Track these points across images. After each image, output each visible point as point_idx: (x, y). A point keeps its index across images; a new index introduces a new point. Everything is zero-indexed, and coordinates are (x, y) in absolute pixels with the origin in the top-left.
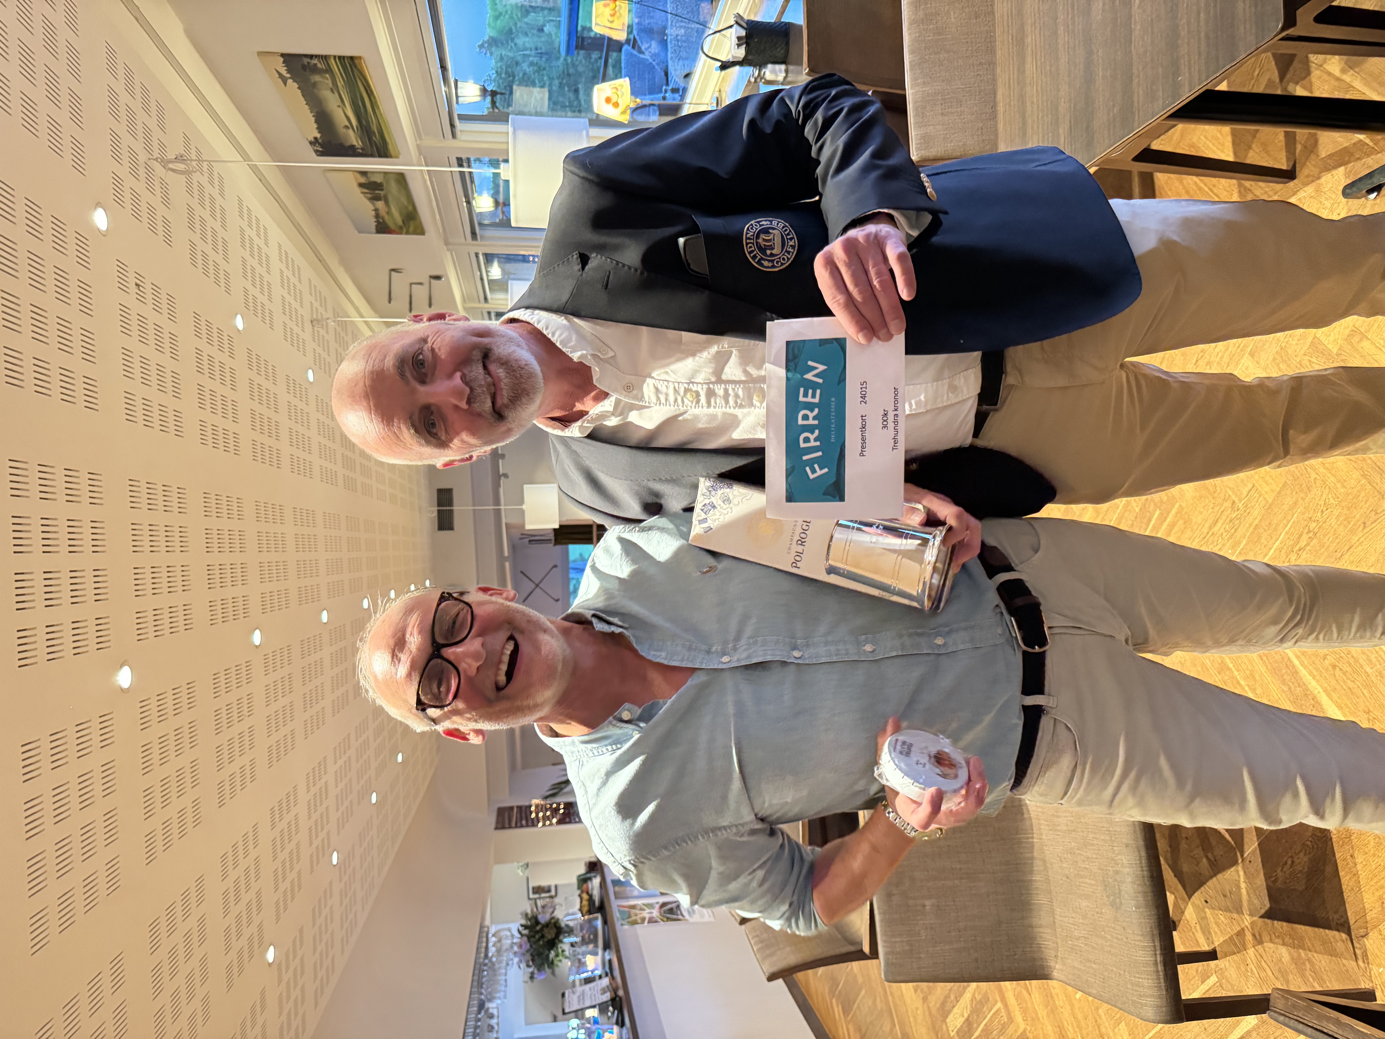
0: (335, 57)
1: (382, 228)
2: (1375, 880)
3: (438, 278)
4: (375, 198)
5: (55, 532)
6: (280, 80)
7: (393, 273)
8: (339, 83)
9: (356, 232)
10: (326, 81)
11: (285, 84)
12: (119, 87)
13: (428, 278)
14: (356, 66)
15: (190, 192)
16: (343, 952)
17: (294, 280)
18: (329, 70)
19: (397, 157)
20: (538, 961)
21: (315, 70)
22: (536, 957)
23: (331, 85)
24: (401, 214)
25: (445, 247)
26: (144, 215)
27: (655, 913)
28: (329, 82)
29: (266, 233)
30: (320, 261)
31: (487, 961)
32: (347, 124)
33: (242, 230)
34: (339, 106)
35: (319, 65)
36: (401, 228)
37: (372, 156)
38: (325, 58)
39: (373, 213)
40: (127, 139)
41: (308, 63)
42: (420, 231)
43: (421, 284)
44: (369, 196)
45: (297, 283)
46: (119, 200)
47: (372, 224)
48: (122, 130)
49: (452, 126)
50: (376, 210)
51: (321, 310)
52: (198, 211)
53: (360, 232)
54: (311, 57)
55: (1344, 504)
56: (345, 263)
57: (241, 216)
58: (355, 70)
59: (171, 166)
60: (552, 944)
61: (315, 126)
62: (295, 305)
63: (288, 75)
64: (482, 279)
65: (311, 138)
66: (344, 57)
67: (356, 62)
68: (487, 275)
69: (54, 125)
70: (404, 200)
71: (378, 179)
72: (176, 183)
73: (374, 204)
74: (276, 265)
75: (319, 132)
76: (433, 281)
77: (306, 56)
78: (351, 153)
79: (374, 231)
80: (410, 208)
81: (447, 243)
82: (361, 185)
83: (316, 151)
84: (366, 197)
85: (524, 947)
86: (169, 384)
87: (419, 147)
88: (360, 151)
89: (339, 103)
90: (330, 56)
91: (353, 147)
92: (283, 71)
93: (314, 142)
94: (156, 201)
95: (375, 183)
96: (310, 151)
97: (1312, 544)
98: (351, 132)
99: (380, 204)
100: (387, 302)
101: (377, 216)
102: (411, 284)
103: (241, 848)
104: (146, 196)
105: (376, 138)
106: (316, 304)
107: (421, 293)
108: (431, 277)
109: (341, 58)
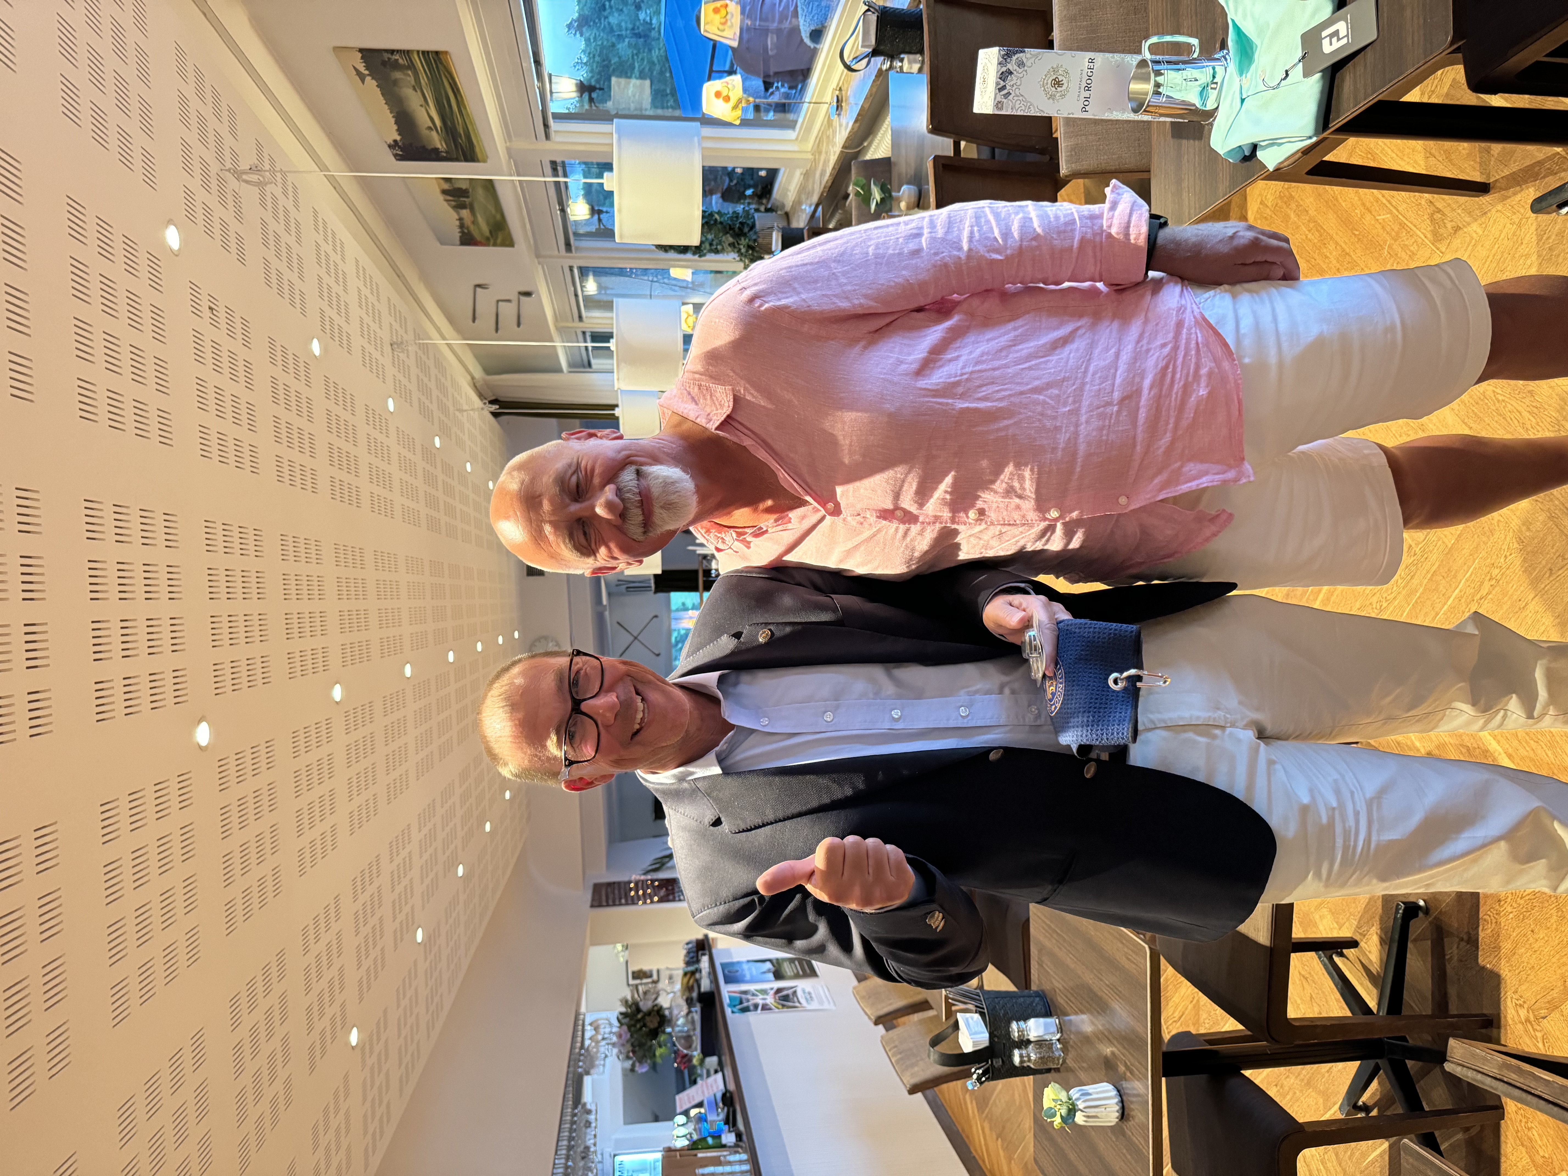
0: (418, 52)
1: (467, 239)
2: (1558, 956)
3: (528, 294)
4: (459, 207)
5: (131, 577)
6: (357, 78)
7: (478, 290)
8: (422, 81)
9: (438, 244)
10: (408, 78)
11: (363, 81)
12: (189, 91)
13: (517, 294)
14: (441, 63)
15: (263, 204)
16: (429, 1037)
17: (372, 299)
18: (411, 66)
19: (485, 161)
20: (640, 1053)
21: (396, 66)
22: (637, 1049)
23: (413, 82)
24: (488, 224)
25: (536, 260)
26: (217, 231)
27: (770, 1000)
28: (412, 79)
29: (342, 247)
30: (399, 276)
31: (583, 1051)
32: (431, 125)
33: (318, 245)
34: (421, 106)
35: (401, 61)
36: (488, 239)
37: (457, 160)
38: (407, 53)
39: (458, 223)
40: (198, 150)
41: (389, 59)
42: (509, 242)
43: (509, 301)
44: (453, 203)
45: (376, 303)
46: (190, 216)
47: (457, 235)
48: (192, 138)
49: (546, 126)
50: (461, 219)
51: (401, 332)
52: (273, 225)
53: (442, 244)
54: (392, 52)
55: (1529, 549)
56: (426, 278)
57: (316, 230)
58: (440, 66)
59: (245, 177)
60: (654, 1033)
61: (395, 127)
62: (374, 327)
63: (367, 72)
64: (576, 295)
65: (390, 141)
66: (428, 52)
67: (441, 56)
68: (582, 291)
69: (124, 136)
70: (491, 208)
71: (464, 186)
72: (249, 194)
73: (458, 213)
74: (354, 283)
75: (399, 134)
76: (523, 298)
77: (387, 51)
78: (434, 156)
79: (458, 242)
80: (498, 217)
81: (538, 256)
82: (444, 192)
83: (395, 156)
84: (449, 205)
85: (623, 1037)
86: (244, 417)
87: (508, 150)
88: (444, 155)
89: (422, 102)
90: (412, 51)
91: (436, 150)
92: (362, 68)
93: (394, 146)
94: (229, 216)
95: (460, 189)
96: (388, 156)
97: (1494, 592)
98: (434, 133)
99: (465, 213)
100: (471, 321)
101: (462, 226)
102: (498, 301)
103: (322, 921)
104: (218, 212)
105: (462, 140)
106: (396, 326)
107: (508, 311)
108: (521, 293)
109: (425, 53)
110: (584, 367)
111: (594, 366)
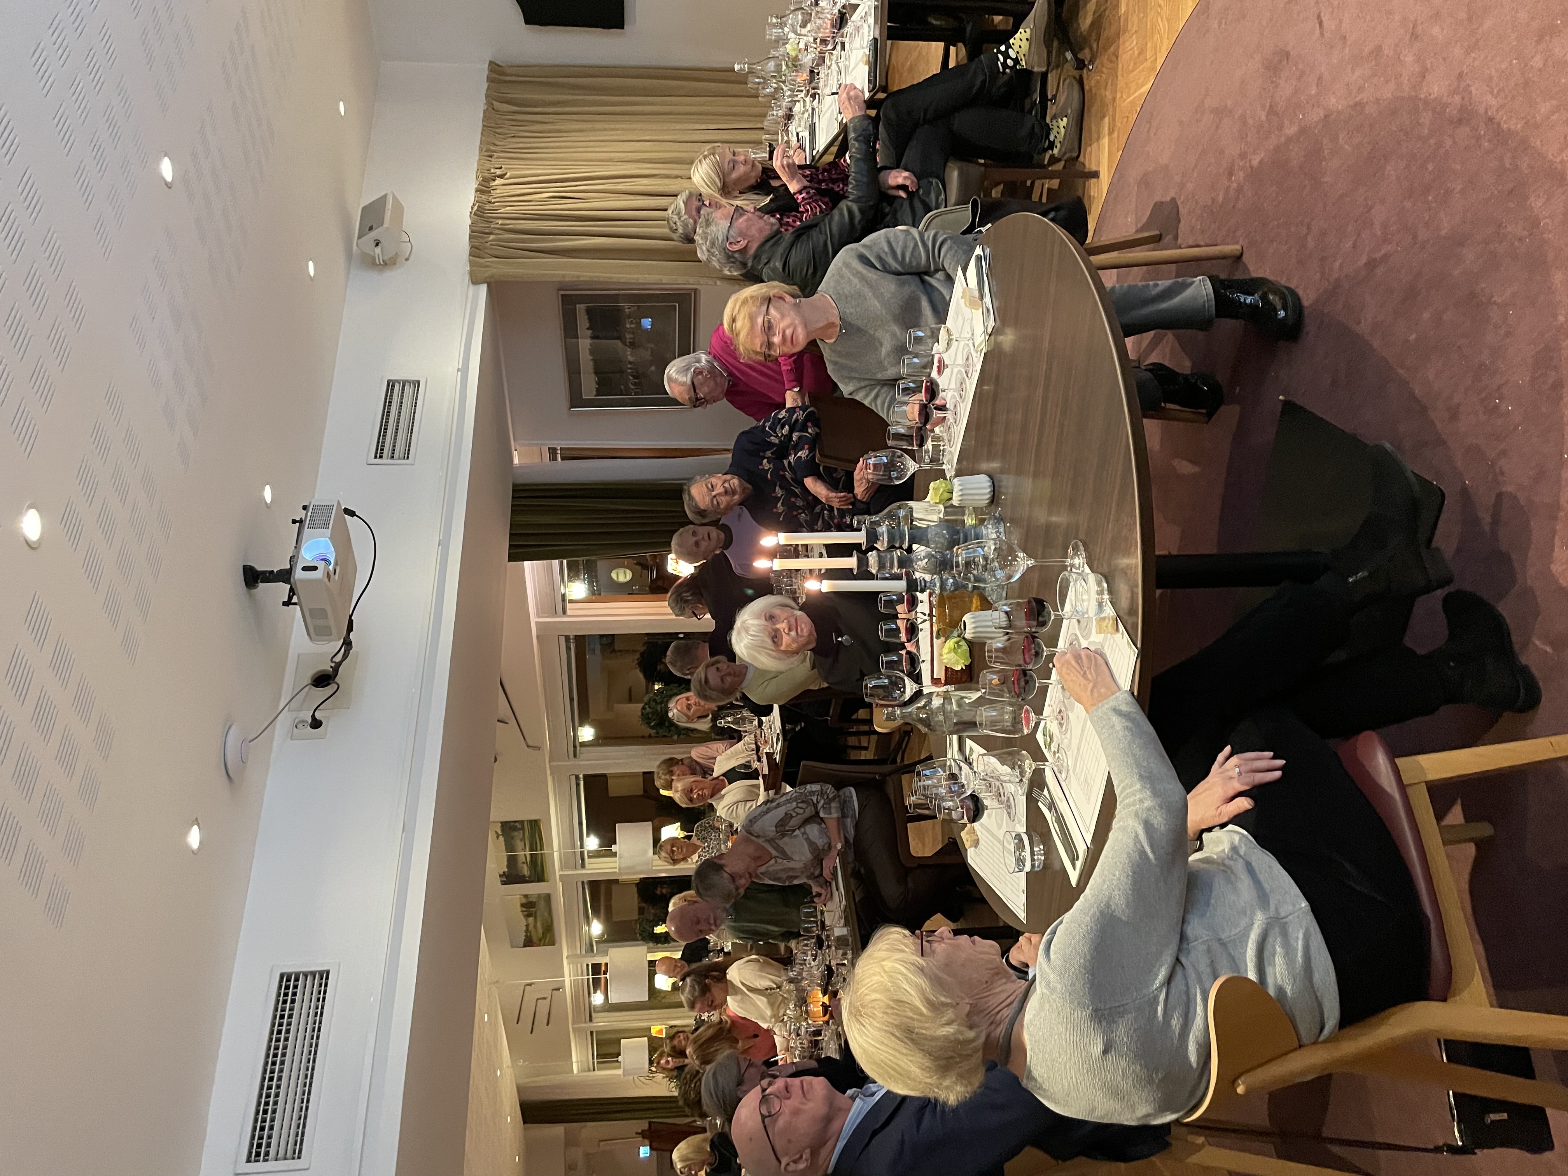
0: (527, 821)
4: (528, 916)
6: (496, 836)
7: (527, 988)
8: (526, 836)
9: (510, 947)
11: (498, 838)
13: (551, 990)
14: (536, 826)
18: (523, 828)
19: (548, 883)
21: (515, 829)
24: (543, 927)
28: (521, 836)
32: (524, 861)
34: (522, 850)
35: (518, 826)
37: (534, 882)
38: (522, 822)
39: (524, 928)
41: (513, 825)
42: (553, 942)
43: (545, 998)
44: (525, 913)
47: (522, 939)
50: (527, 926)
53: (512, 946)
54: (515, 822)
58: (536, 828)
61: (506, 864)
63: (501, 834)
65: (502, 873)
67: (537, 823)
70: (546, 914)
71: (534, 900)
73: (527, 920)
75: (507, 869)
77: (513, 822)
78: (522, 880)
79: (522, 944)
80: (549, 922)
82: (522, 905)
83: (502, 881)
84: (523, 915)
87: (561, 877)
88: (528, 879)
89: (523, 848)
91: (524, 876)
92: (499, 831)
93: (503, 876)
95: (531, 902)
96: (498, 882)
98: (525, 866)
99: (531, 919)
100: (516, 1022)
101: (527, 931)
102: (538, 999)
105: (539, 869)
109: (531, 822)
110: (589, 1071)
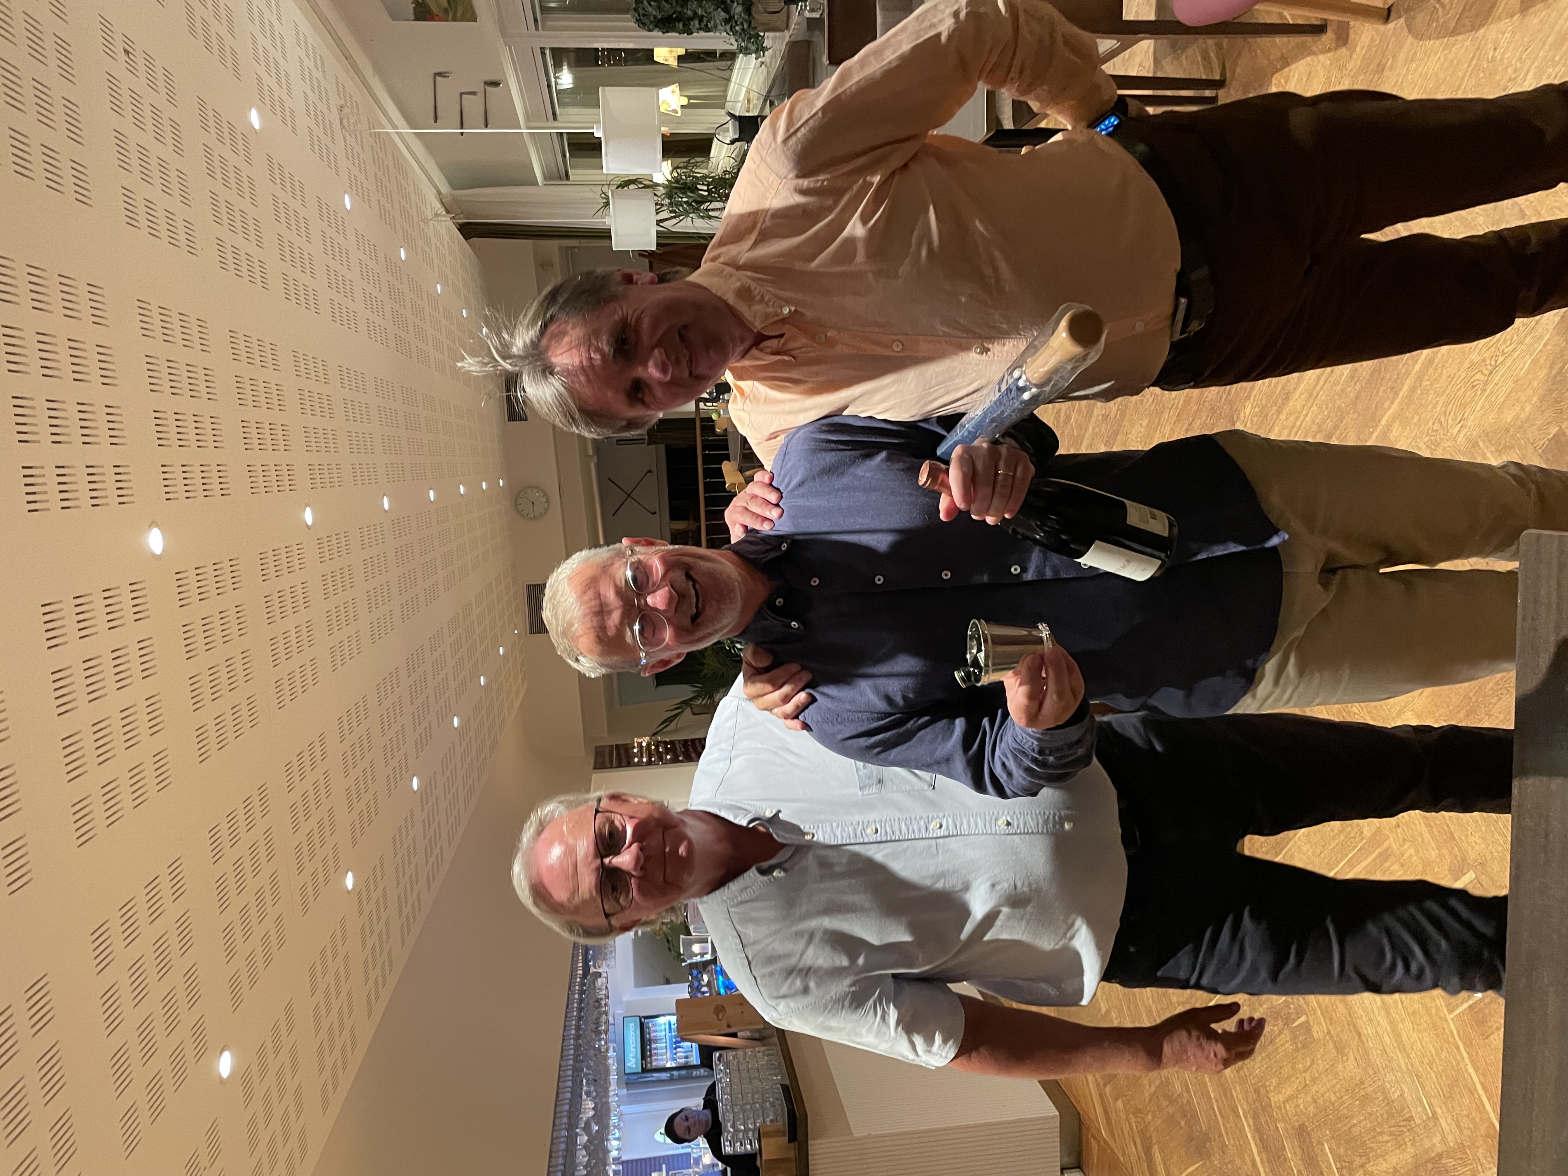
1: (422, 12)
3: (495, 84)
7: (438, 78)
9: (390, 18)
16: (429, 889)
17: (316, 72)
25: (502, 40)
30: (347, 58)
36: (446, 11)
42: (472, 17)
43: (474, 93)
45: (322, 80)
47: (410, 6)
53: (393, 19)
56: (379, 68)
62: (321, 106)
64: (549, 86)
68: (556, 83)
74: (293, 49)
76: (489, 89)
79: (412, 17)
81: (504, 34)
86: (174, 185)
100: (432, 121)
102: (461, 94)
103: (307, 759)
107: (474, 105)
108: (486, 83)
110: (561, 179)
111: (571, 178)
